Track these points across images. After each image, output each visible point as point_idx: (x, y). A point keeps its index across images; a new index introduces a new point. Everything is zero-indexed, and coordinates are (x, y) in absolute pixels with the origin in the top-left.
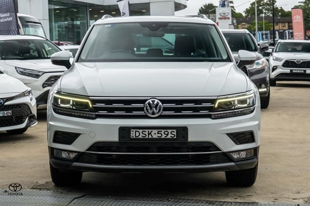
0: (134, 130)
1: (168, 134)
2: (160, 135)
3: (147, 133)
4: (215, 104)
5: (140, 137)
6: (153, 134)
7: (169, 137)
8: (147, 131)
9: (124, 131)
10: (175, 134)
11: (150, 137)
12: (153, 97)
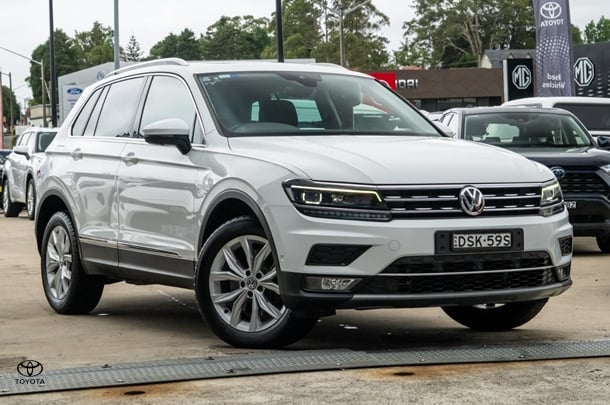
0: (458, 236)
1: (500, 241)
2: (491, 242)
3: (474, 240)
4: (540, 194)
5: (466, 246)
6: (481, 240)
7: (502, 245)
8: (474, 236)
9: (443, 238)
10: (509, 239)
11: (479, 245)
12: (468, 185)
